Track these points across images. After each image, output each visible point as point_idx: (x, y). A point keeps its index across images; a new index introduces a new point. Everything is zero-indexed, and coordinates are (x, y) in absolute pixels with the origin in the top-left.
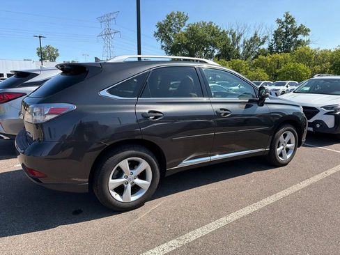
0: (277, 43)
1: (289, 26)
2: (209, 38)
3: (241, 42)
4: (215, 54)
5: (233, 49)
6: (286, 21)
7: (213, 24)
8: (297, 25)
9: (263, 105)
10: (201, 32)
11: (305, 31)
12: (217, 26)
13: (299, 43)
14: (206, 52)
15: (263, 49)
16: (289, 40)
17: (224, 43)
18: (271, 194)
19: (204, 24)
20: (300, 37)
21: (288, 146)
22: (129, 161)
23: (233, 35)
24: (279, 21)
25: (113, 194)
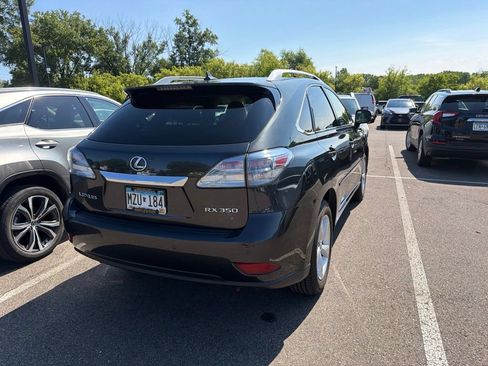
0: (181, 53)
1: (192, 29)
2: (78, 38)
3: (129, 49)
4: (92, 64)
5: (120, 58)
6: (187, 23)
7: (81, 17)
8: (202, 30)
10: (62, 28)
11: (213, 39)
12: (89, 21)
13: (207, 52)
14: (76, 61)
15: (163, 60)
16: (195, 49)
17: (104, 48)
19: (65, 15)
20: (207, 46)
23: (116, 36)
24: (178, 21)
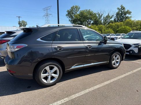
0: (118, 18)
1: (123, 11)
2: (89, 16)
3: (102, 18)
4: (91, 23)
5: (99, 21)
6: (121, 9)
7: (90, 10)
8: (126, 10)
9: (106, 44)
10: (85, 14)
11: (129, 13)
12: (92, 11)
13: (127, 18)
14: (88, 22)
15: (112, 20)
16: (123, 17)
17: (95, 18)
18: (108, 80)
19: (87, 10)
20: (127, 15)
21: (117, 60)
22: (49, 67)
23: (99, 15)
24: (118, 9)
25: (43, 80)
